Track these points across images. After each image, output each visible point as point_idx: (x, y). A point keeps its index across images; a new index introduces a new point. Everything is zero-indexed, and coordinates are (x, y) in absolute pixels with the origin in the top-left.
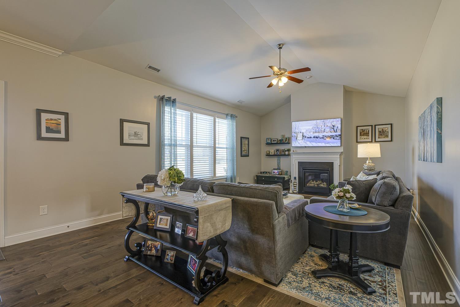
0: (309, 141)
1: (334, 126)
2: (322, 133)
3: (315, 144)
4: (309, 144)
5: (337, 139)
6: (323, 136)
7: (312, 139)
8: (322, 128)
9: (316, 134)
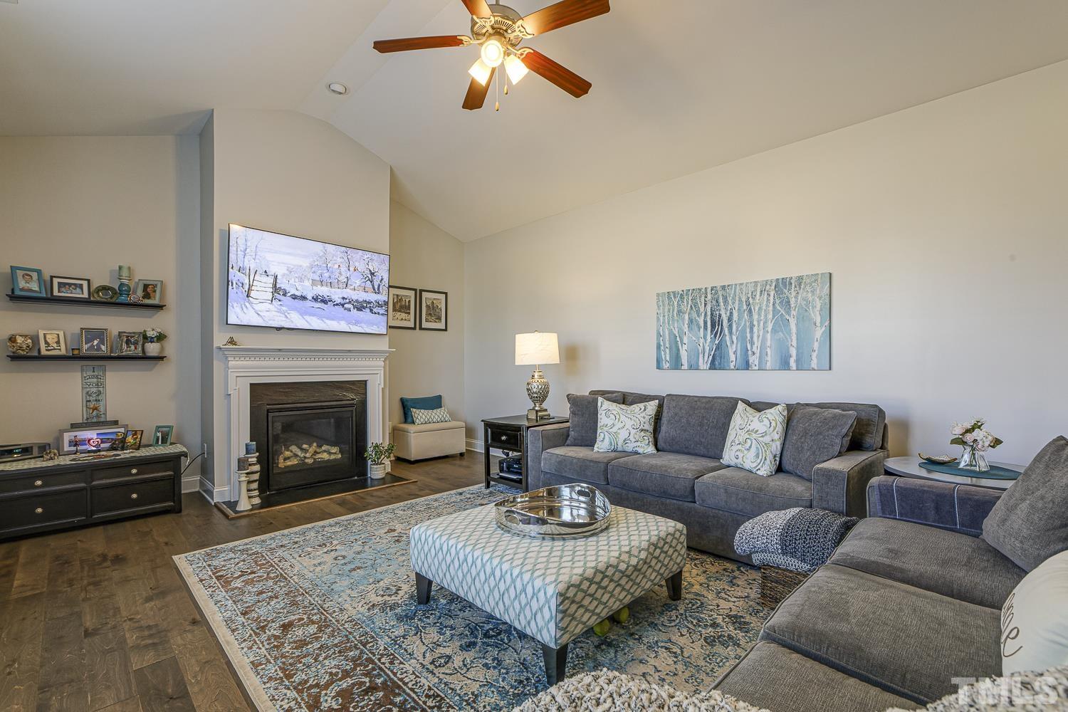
0: (295, 309)
1: (372, 274)
2: (339, 290)
3: (316, 324)
4: (297, 321)
5: (379, 313)
6: (343, 298)
7: (309, 304)
8: (340, 273)
9: (323, 291)
